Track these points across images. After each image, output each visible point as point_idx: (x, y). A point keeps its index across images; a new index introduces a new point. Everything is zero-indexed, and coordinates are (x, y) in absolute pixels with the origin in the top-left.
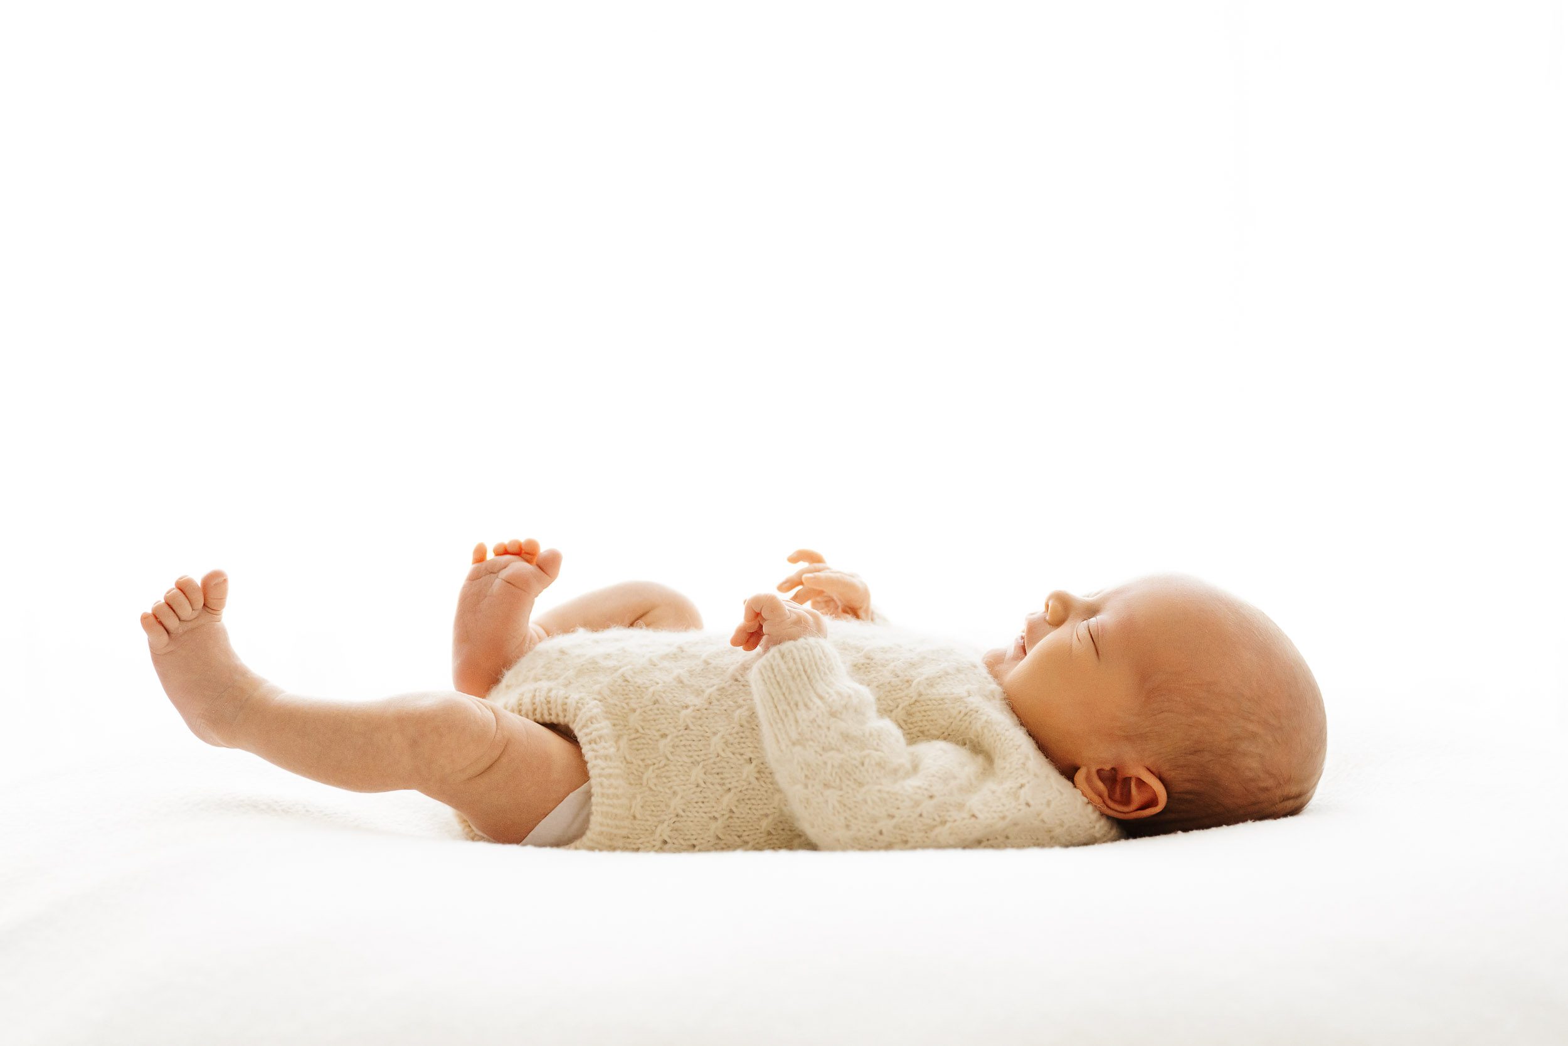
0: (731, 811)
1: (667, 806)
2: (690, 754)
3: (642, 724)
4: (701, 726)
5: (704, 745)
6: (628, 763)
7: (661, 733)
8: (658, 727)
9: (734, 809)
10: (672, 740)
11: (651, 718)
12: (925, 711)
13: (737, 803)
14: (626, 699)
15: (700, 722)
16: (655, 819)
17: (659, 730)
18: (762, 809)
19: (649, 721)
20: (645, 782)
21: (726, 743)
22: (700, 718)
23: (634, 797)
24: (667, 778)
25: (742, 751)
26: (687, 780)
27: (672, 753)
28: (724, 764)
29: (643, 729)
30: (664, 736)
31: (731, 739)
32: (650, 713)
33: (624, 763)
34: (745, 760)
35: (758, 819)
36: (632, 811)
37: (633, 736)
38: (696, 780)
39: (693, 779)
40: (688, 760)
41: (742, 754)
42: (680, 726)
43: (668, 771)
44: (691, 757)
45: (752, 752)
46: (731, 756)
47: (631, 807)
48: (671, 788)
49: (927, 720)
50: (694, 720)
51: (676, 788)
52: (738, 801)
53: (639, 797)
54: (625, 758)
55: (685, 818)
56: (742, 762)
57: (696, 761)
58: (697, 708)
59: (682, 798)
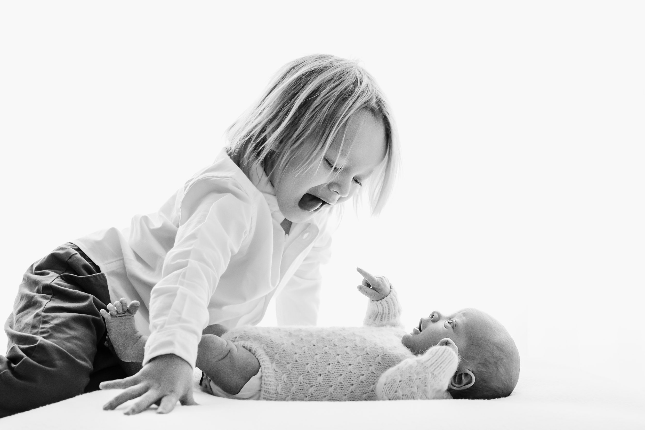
0: (312, 394)
1: (290, 390)
2: (298, 371)
3: (280, 358)
4: (302, 361)
5: (303, 368)
6: (275, 371)
7: (287, 362)
8: (286, 360)
9: (313, 393)
10: (291, 365)
11: (283, 356)
12: (390, 358)
13: (314, 392)
14: (273, 349)
15: (301, 359)
16: (285, 394)
17: (286, 361)
18: (324, 394)
19: (282, 357)
20: (282, 379)
21: (311, 368)
22: (301, 358)
23: (278, 385)
24: (290, 379)
25: (317, 371)
26: (297, 381)
27: (291, 370)
28: (310, 376)
29: (280, 360)
30: (288, 363)
31: (313, 366)
32: (282, 354)
33: (274, 371)
34: (318, 375)
35: (322, 398)
36: (277, 391)
37: (277, 362)
38: (300, 381)
39: (299, 381)
40: (297, 373)
41: (317, 372)
42: (294, 360)
43: (290, 376)
44: (298, 372)
45: (321, 372)
46: (313, 373)
47: (277, 389)
48: (291, 383)
49: (391, 362)
50: (299, 358)
51: (293, 383)
52: (315, 391)
53: (280, 385)
54: (274, 369)
55: (296, 395)
56: (317, 375)
57: (300, 374)
58: (300, 354)
59: (295, 387)
